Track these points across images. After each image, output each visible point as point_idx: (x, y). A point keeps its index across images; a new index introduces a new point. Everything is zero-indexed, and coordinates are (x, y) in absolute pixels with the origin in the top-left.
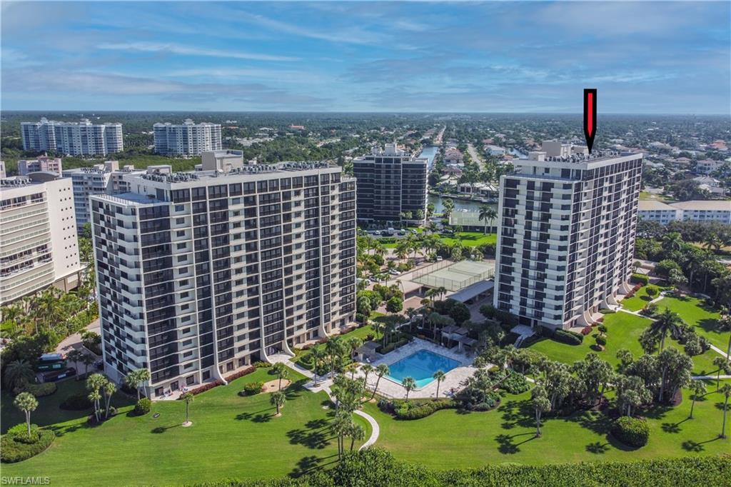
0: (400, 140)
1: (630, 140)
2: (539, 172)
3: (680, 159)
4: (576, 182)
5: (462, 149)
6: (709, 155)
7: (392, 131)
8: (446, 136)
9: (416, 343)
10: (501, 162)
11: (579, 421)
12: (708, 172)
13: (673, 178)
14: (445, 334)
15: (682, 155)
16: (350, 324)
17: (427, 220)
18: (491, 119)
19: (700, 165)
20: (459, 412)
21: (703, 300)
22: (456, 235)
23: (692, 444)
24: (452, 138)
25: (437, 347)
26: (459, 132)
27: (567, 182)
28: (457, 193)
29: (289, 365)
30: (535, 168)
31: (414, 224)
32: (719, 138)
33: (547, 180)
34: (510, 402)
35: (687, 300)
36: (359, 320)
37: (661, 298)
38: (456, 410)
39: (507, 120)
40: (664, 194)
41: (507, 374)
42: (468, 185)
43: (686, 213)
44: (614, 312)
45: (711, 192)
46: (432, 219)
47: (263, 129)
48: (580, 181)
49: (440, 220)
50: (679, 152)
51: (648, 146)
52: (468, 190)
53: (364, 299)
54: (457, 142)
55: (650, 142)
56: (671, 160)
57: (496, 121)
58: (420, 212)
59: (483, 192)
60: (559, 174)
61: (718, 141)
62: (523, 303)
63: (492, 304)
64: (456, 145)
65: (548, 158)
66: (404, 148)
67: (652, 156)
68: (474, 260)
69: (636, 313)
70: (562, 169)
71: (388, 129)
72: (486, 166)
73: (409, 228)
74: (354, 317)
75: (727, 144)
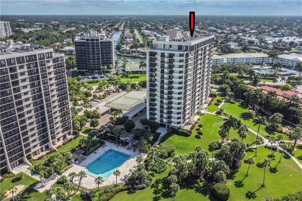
0: (104, 28)
1: (201, 26)
2: (167, 47)
3: (221, 34)
4: (186, 52)
5: (132, 32)
6: (232, 32)
7: (101, 24)
8: (125, 26)
9: (106, 146)
10: (149, 38)
11: (194, 188)
12: (232, 40)
13: (220, 43)
14: (122, 138)
15: (222, 33)
16: (69, 137)
17: (115, 68)
18: (145, 18)
19: (229, 37)
20: (129, 193)
21: (240, 103)
22: (129, 76)
23: (250, 193)
24: (128, 27)
25: (117, 146)
26: (131, 24)
27: (181, 53)
28: (129, 53)
29: (27, 173)
30: (164, 45)
31: (108, 71)
32: (234, 25)
33: (171, 52)
34: (157, 180)
35: (234, 103)
36: (75, 133)
37: (223, 103)
38: (127, 191)
39: (151, 18)
40: (217, 50)
41: (155, 160)
42: (134, 50)
43: (228, 60)
44: (204, 114)
45: (235, 49)
46: (118, 68)
47: (37, 23)
48: (188, 52)
49: (121, 68)
50: (220, 31)
51: (208, 29)
52: (135, 52)
53: (76, 123)
54: (130, 29)
55: (209, 27)
56: (217, 35)
57: (147, 19)
58: (111, 66)
59: (141, 53)
60: (177, 48)
61: (233, 26)
62: (162, 116)
63: (146, 117)
64: (129, 30)
65: (171, 39)
66: (106, 32)
67: (210, 33)
68: (137, 90)
69: (214, 113)
70: (178, 46)
71: (99, 23)
72: (143, 40)
73: (106, 74)
74: (72, 132)
75: (237, 27)
